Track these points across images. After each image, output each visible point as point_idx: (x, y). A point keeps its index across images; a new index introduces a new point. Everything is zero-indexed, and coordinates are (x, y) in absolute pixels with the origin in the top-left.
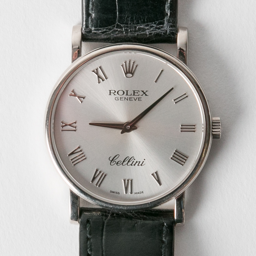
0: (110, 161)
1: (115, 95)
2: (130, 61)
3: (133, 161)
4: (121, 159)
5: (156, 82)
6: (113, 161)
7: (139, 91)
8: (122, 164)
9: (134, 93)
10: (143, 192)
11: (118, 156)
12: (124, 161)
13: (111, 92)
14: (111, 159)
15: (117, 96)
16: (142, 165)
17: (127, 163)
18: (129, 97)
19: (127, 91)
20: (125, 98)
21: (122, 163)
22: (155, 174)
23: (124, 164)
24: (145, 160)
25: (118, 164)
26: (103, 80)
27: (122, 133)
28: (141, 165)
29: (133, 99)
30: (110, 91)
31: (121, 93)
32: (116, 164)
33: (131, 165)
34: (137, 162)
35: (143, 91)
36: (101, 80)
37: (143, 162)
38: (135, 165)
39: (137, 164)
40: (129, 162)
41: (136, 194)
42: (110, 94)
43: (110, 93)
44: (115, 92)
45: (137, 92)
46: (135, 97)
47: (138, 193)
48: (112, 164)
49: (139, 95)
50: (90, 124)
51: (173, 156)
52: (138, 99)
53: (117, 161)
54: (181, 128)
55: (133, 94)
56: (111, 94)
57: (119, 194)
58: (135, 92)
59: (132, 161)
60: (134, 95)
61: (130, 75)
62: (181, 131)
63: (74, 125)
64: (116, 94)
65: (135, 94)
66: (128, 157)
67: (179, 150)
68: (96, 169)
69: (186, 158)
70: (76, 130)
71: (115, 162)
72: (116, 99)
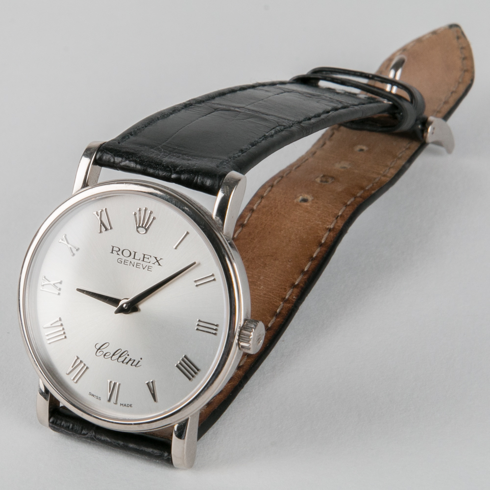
0: (97, 350)
1: (118, 254)
2: (146, 210)
3: (126, 358)
4: (111, 350)
5: (176, 248)
6: (99, 350)
7: (151, 256)
9: (144, 257)
10: (132, 406)
11: (108, 344)
12: (114, 355)
13: (115, 249)
14: (98, 347)
15: (121, 256)
16: (137, 366)
17: (117, 358)
18: (136, 261)
19: (135, 253)
20: (131, 262)
21: (111, 356)
22: (151, 384)
23: (114, 357)
24: (141, 359)
25: (105, 357)
26: (106, 229)
27: (117, 312)
28: (135, 366)
29: (141, 266)
30: (113, 247)
31: (126, 253)
32: (103, 356)
33: (123, 362)
34: (130, 360)
35: (156, 258)
36: (103, 229)
37: (139, 361)
38: (127, 363)
39: (131, 362)
40: (120, 357)
41: (122, 406)
42: (112, 253)
43: (113, 250)
44: (119, 250)
45: (148, 257)
46: (145, 264)
47: (125, 405)
48: (98, 354)
49: (149, 262)
50: (79, 290)
51: (180, 363)
52: (147, 267)
53: (105, 351)
54: (198, 325)
55: (142, 259)
56: (114, 252)
57: (100, 400)
58: (146, 256)
59: (124, 358)
60: (143, 261)
61: (142, 230)
62: (197, 329)
63: (59, 286)
64: (120, 253)
65: (145, 259)
66: (120, 350)
67: (189, 357)
68: (77, 357)
69: (196, 371)
70: (59, 294)
71: (102, 352)
72: (119, 261)
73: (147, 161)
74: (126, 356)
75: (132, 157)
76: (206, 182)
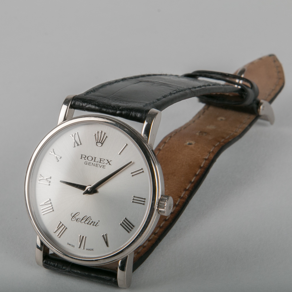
0: (72, 217)
1: (85, 159)
2: (102, 132)
3: (90, 221)
4: (80, 216)
5: (120, 154)
6: (74, 217)
7: (105, 160)
8: (81, 221)
10: (93, 250)
11: (79, 213)
12: (82, 219)
13: (83, 156)
14: (73, 215)
15: (87, 160)
17: (84, 221)
18: (96, 163)
19: (95, 158)
20: (93, 163)
22: (105, 236)
23: (82, 221)
24: (99, 221)
25: (77, 221)
26: (78, 145)
27: (84, 194)
28: (95, 225)
29: (99, 166)
31: (90, 158)
32: (76, 220)
33: (88, 224)
34: (92, 222)
35: (108, 160)
36: (76, 145)
37: (98, 223)
38: (90, 224)
40: (86, 220)
41: (87, 250)
44: (86, 156)
45: (103, 160)
46: (101, 164)
47: (89, 250)
48: (73, 219)
49: (104, 163)
50: (61, 181)
51: (123, 223)
52: (102, 166)
53: (77, 217)
54: (133, 199)
55: (99, 161)
56: (82, 158)
57: (74, 247)
58: (102, 160)
59: (88, 221)
60: (100, 162)
61: (99, 144)
62: (133, 202)
63: (49, 180)
64: (86, 158)
65: (101, 162)
66: (86, 217)
67: (128, 219)
68: (60, 222)
69: (132, 227)
70: (49, 185)
71: (75, 218)
72: (85, 163)
73: (102, 104)
74: (90, 220)
75: (93, 102)
76: (137, 115)
